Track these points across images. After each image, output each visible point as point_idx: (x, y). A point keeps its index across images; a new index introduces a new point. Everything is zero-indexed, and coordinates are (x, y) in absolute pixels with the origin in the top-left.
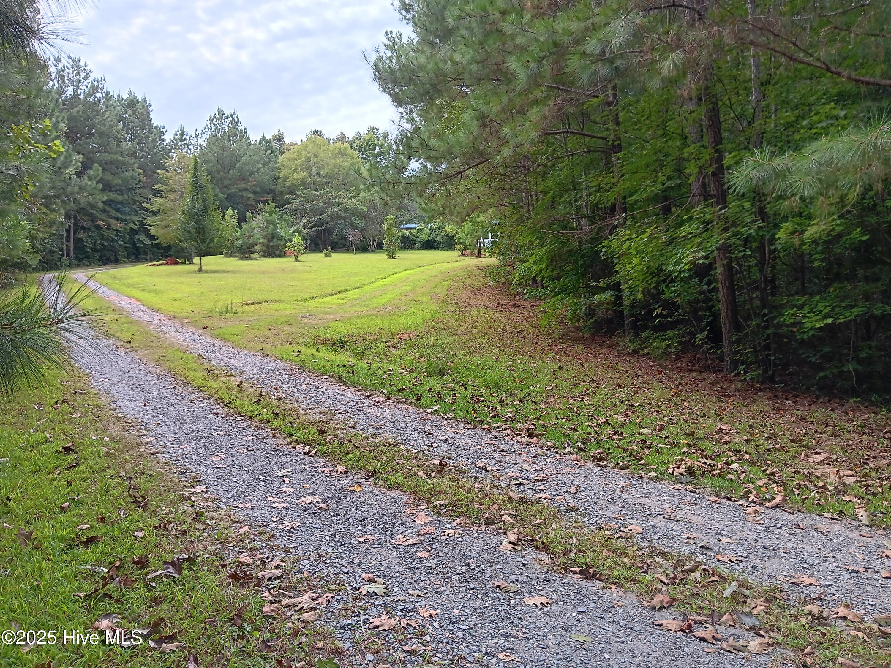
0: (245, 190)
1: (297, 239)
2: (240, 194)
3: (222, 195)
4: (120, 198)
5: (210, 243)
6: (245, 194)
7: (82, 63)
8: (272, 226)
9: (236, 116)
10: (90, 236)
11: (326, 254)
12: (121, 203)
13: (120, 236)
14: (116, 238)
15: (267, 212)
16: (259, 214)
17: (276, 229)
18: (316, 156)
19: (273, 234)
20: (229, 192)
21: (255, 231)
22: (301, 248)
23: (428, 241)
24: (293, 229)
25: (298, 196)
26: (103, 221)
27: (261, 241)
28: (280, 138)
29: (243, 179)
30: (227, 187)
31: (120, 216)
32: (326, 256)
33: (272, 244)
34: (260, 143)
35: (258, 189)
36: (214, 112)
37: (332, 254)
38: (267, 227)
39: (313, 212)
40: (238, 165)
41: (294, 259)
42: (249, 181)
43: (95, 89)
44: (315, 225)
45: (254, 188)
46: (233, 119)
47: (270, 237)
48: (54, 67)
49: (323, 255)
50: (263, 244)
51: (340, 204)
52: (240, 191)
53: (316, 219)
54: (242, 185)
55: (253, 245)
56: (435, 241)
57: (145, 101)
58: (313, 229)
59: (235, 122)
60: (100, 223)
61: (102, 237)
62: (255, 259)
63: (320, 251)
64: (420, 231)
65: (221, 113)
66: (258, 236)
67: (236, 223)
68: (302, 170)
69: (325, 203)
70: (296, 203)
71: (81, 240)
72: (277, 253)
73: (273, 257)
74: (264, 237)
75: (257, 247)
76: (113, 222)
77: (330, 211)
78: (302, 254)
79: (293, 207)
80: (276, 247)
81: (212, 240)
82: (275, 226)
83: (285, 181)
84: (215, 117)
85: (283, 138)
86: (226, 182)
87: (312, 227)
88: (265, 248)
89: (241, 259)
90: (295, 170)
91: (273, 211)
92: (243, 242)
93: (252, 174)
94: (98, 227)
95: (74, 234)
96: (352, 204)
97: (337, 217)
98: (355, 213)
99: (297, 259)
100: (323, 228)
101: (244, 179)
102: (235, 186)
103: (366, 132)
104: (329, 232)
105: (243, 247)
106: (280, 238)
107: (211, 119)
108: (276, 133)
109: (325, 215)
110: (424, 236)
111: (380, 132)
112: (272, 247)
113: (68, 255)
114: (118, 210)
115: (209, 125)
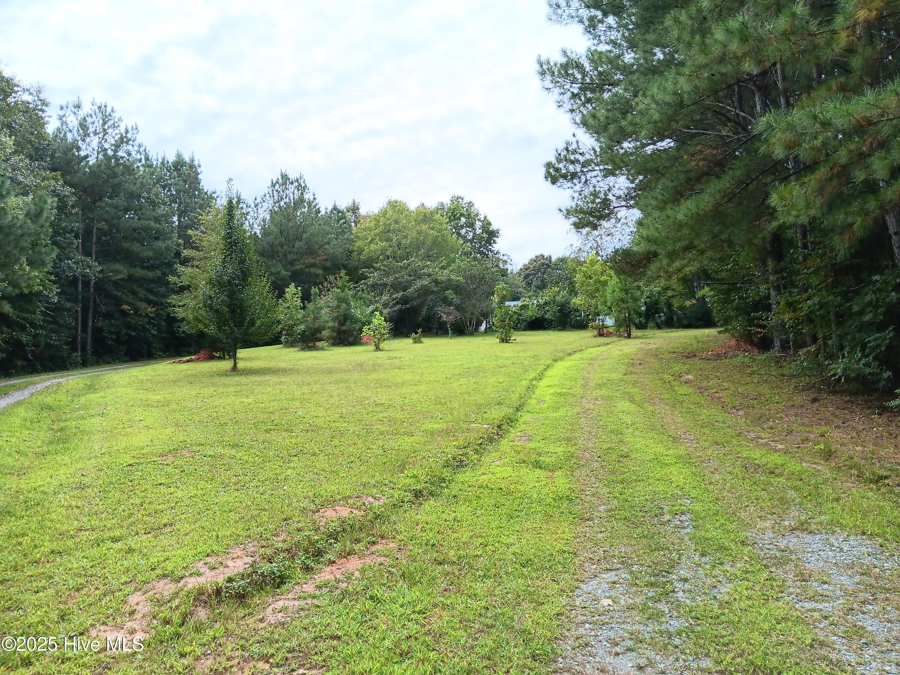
0: (313, 265)
1: (378, 320)
2: (307, 270)
3: (285, 273)
4: (150, 275)
5: (248, 327)
6: (312, 270)
7: (109, 110)
8: (344, 305)
9: (302, 181)
10: (113, 325)
11: (414, 339)
12: (153, 281)
13: (154, 325)
14: (148, 327)
15: (338, 288)
16: (328, 290)
17: (349, 309)
18: (396, 222)
19: (345, 315)
20: (294, 268)
21: (323, 312)
22: (383, 331)
23: (537, 319)
24: (371, 308)
25: (376, 269)
26: (129, 304)
27: (330, 324)
28: (354, 209)
29: (310, 252)
30: (291, 263)
31: (151, 297)
32: (415, 342)
33: (344, 328)
34: (331, 212)
35: (329, 264)
36: (276, 176)
37: (423, 339)
38: (338, 307)
39: (396, 287)
40: (305, 236)
41: (372, 347)
42: (318, 255)
43: (123, 140)
44: (398, 303)
45: (324, 263)
46: (300, 185)
47: (341, 318)
48: (72, 115)
49: (410, 341)
50: (333, 329)
51: (429, 275)
52: (307, 267)
53: (400, 295)
54: (311, 260)
55: (319, 330)
56: (545, 320)
57: (193, 161)
58: (395, 309)
59: (302, 188)
60: (125, 307)
61: (129, 326)
62: (322, 349)
63: (407, 335)
64: (524, 307)
65: (285, 177)
66: (326, 318)
67: (299, 303)
68: (380, 240)
69: (410, 276)
70: (374, 277)
71: (100, 330)
72: (351, 339)
73: (346, 345)
74: (334, 319)
75: (325, 333)
76: (143, 305)
77: (419, 284)
78: (384, 340)
79: (371, 281)
80: (349, 333)
81: (252, 323)
82: (348, 304)
83: (360, 254)
84: (277, 182)
85: (358, 209)
86: (290, 257)
87: (394, 305)
88: (335, 334)
89: (303, 349)
90: (371, 241)
91: (345, 286)
92: (306, 327)
93: (321, 247)
94: (124, 313)
95: (93, 322)
96: (443, 275)
97: (425, 292)
98: (449, 285)
99: (377, 348)
100: (408, 306)
101: (312, 254)
102: (301, 261)
103: (449, 202)
104: (414, 311)
105: (306, 333)
106: (356, 321)
107: (273, 186)
108: (350, 204)
109: (411, 290)
110: (530, 313)
111: (465, 201)
112: (344, 332)
113: (84, 349)
114: (150, 291)
115: (271, 192)
